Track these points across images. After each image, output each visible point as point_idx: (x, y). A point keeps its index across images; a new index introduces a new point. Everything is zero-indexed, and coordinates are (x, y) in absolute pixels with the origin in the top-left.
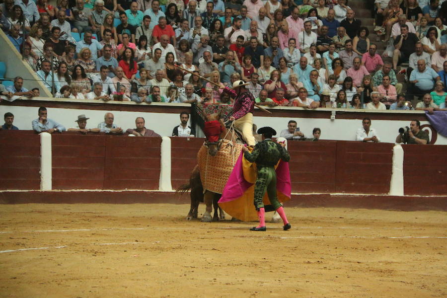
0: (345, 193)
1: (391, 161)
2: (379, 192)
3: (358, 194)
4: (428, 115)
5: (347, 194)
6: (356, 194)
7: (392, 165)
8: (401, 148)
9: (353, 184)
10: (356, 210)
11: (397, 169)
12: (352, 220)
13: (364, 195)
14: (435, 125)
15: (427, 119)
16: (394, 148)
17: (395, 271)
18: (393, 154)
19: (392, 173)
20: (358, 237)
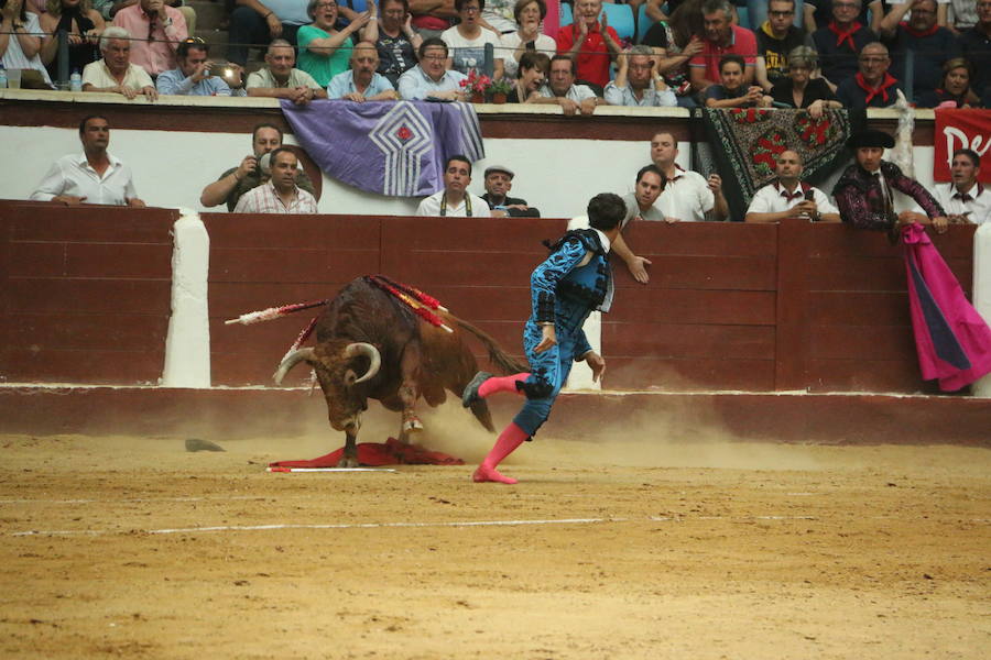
0: (8, 382)
1: (167, 271)
2: (127, 376)
3: (54, 386)
4: (289, 113)
5: (13, 385)
6: (46, 386)
7: (170, 284)
8: (201, 224)
9: (35, 348)
10: (45, 441)
11: (189, 296)
12: (28, 475)
13: (72, 386)
14: (315, 148)
15: (289, 127)
16: (178, 224)
17: (159, 646)
18: (173, 246)
19: (170, 313)
20: (45, 533)
